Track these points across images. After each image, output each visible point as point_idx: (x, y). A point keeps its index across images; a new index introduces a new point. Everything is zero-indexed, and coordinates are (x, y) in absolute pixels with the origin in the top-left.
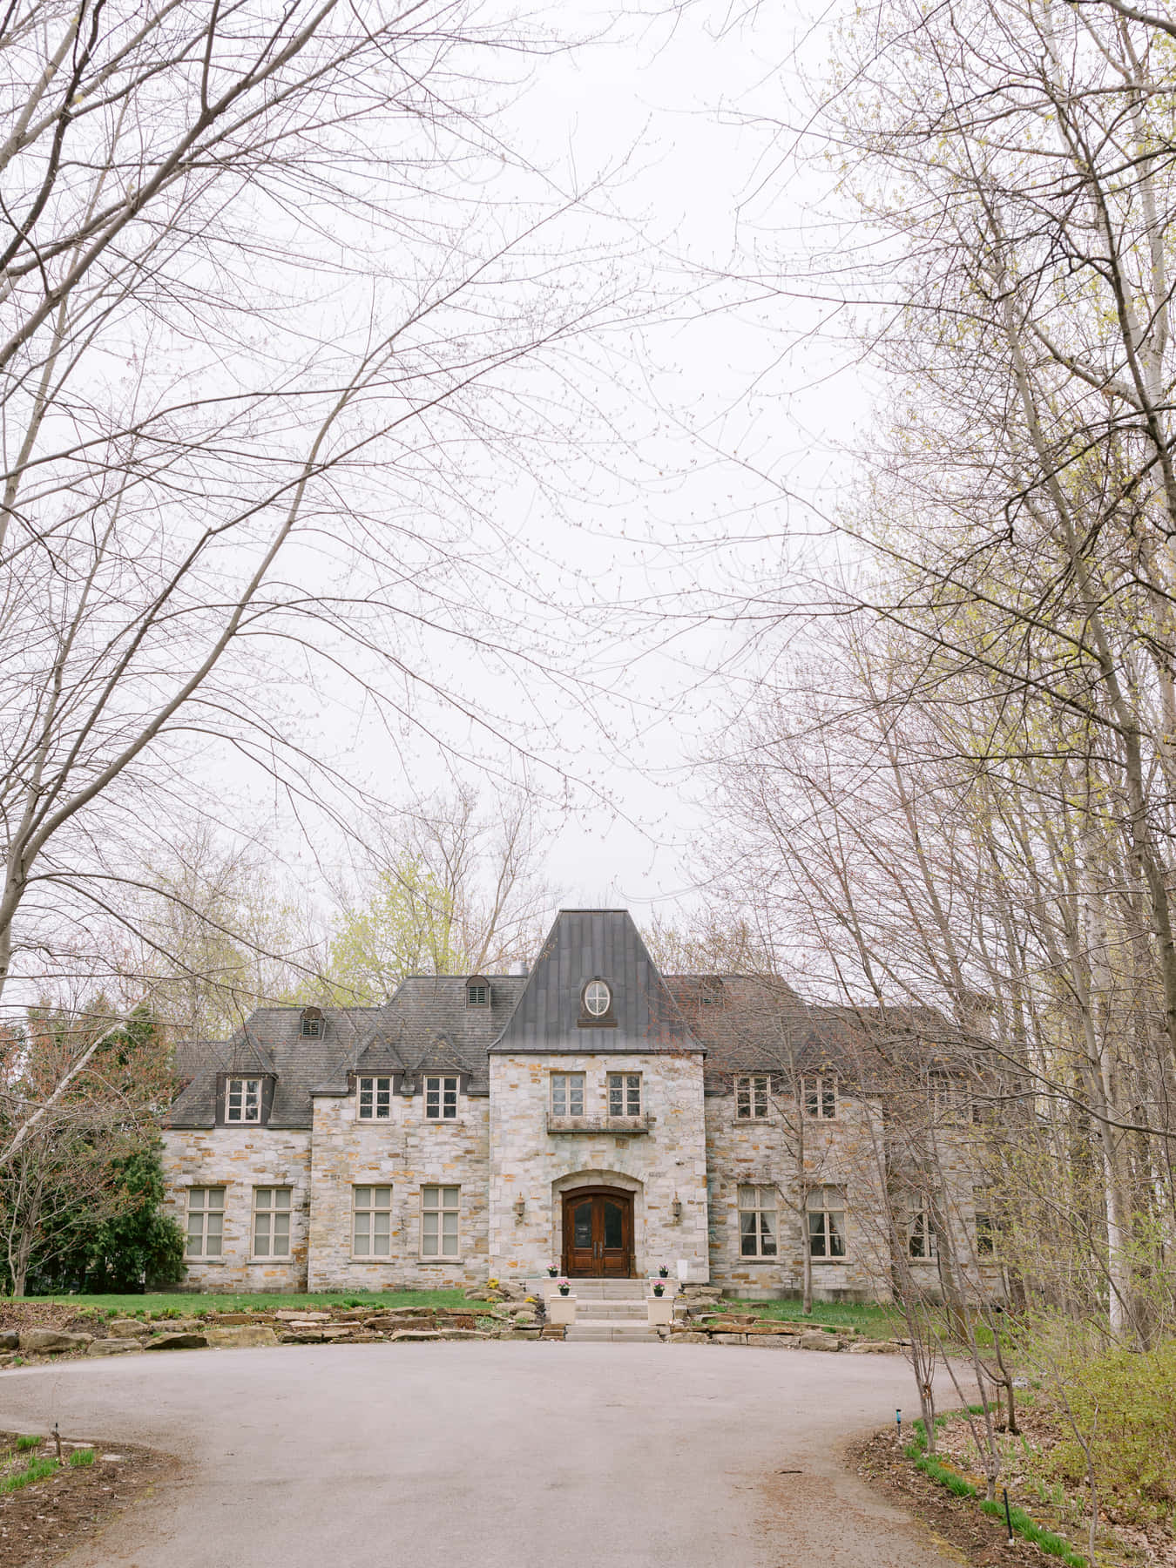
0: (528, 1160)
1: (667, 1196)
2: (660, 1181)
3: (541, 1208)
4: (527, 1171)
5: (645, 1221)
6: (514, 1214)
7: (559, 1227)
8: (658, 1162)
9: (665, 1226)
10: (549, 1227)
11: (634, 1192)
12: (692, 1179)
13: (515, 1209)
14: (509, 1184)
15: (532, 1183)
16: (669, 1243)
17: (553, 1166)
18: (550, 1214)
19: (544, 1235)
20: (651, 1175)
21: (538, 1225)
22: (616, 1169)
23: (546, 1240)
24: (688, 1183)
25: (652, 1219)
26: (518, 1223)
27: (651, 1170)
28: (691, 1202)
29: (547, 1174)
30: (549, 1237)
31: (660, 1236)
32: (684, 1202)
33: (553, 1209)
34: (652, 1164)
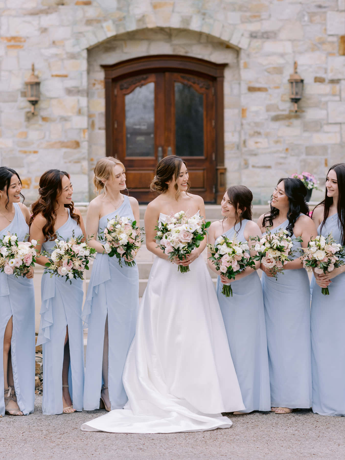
0: (46, 12)
1: (279, 70)
2: (269, 46)
3: (69, 92)
4: (44, 30)
5: (243, 111)
6: (23, 103)
7: (101, 122)
8: (264, 15)
9: (276, 119)
10: (83, 122)
11: (224, 66)
12: (322, 42)
13: (24, 94)
14: (13, 53)
15: (53, 51)
16: (281, 147)
17: (89, 22)
18: (84, 101)
19: (73, 136)
20: (253, 36)
21: (64, 119)
22: (195, 26)
23: (77, 144)
24: (314, 48)
25: (254, 108)
26: (31, 116)
27: (254, 27)
28: (319, 80)
29: (78, 35)
30: (84, 138)
31: (267, 135)
32: (308, 79)
33: (88, 93)
34: (256, 17)
